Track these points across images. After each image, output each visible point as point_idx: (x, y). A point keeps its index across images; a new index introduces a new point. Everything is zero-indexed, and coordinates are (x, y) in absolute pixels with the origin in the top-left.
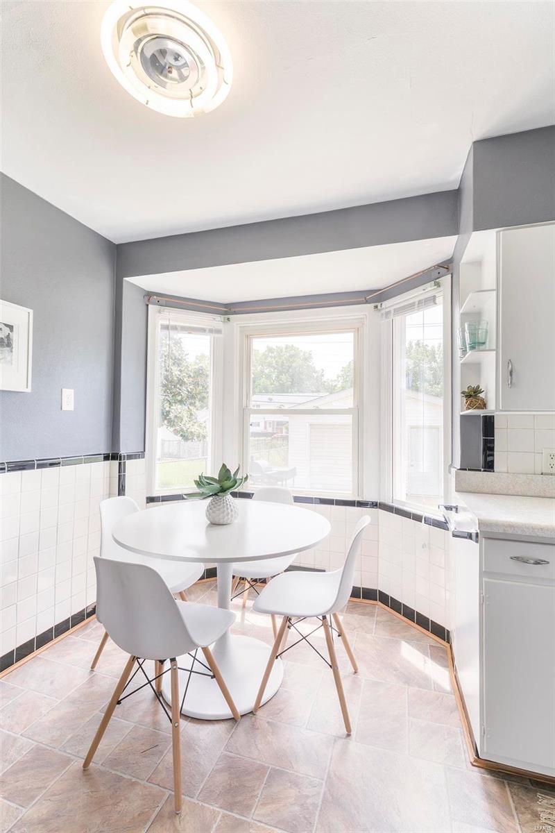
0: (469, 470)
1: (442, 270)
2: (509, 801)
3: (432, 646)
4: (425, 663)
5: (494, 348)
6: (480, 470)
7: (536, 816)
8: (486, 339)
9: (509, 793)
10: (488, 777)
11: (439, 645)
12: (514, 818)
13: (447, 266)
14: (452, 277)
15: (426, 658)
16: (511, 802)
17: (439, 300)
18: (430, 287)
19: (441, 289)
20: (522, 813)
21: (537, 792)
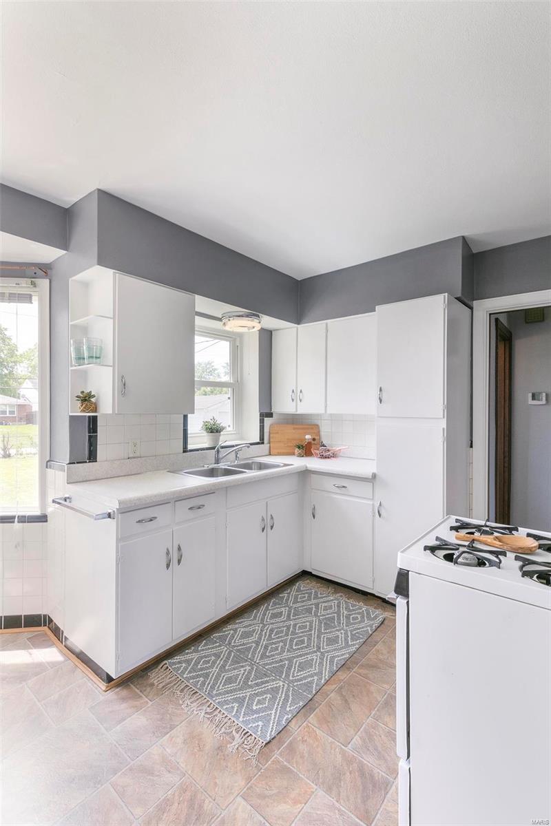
0: (78, 463)
1: (40, 272)
2: (135, 692)
3: (30, 638)
4: (31, 654)
5: (112, 364)
6: (86, 462)
7: (152, 685)
8: (100, 354)
9: (134, 687)
10: (118, 690)
11: (36, 633)
12: (141, 696)
13: (44, 270)
14: (50, 282)
15: (30, 651)
16: (136, 690)
17: (35, 299)
18: (24, 282)
19: (37, 289)
20: (145, 690)
21: (147, 673)
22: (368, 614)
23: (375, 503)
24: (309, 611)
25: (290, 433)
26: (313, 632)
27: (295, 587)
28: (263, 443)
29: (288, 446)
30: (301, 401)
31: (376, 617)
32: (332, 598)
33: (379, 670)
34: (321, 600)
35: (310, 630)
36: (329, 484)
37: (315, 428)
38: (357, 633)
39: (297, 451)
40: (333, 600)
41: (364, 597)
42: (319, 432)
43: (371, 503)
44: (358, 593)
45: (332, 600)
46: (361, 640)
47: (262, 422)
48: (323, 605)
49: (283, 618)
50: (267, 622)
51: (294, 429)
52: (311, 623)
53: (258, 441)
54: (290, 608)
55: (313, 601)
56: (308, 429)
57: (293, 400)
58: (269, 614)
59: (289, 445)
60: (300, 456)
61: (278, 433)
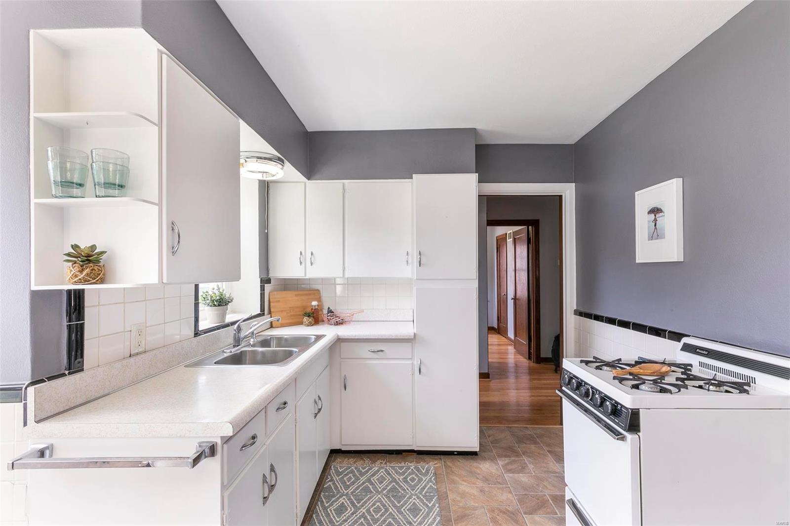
0: (50, 378)
5: (157, 201)
6: (63, 375)
22: (418, 470)
23: (415, 363)
24: (367, 490)
25: (292, 300)
26: (391, 510)
27: (333, 471)
28: (263, 314)
29: (291, 316)
30: (312, 264)
31: (427, 471)
32: (377, 469)
33: (470, 517)
34: (369, 474)
35: (387, 510)
36: (364, 351)
37: (316, 294)
38: (426, 492)
39: (305, 319)
40: (380, 469)
41: (400, 456)
42: (320, 297)
43: (411, 362)
44: (393, 454)
45: (378, 471)
46: (435, 498)
47: (262, 289)
48: (375, 477)
49: (350, 510)
50: (337, 522)
51: (296, 295)
52: (380, 501)
53: (259, 312)
54: (347, 495)
55: (363, 479)
56: (310, 294)
57: (301, 263)
58: (332, 510)
59: (292, 313)
60: (310, 325)
61: (279, 301)
